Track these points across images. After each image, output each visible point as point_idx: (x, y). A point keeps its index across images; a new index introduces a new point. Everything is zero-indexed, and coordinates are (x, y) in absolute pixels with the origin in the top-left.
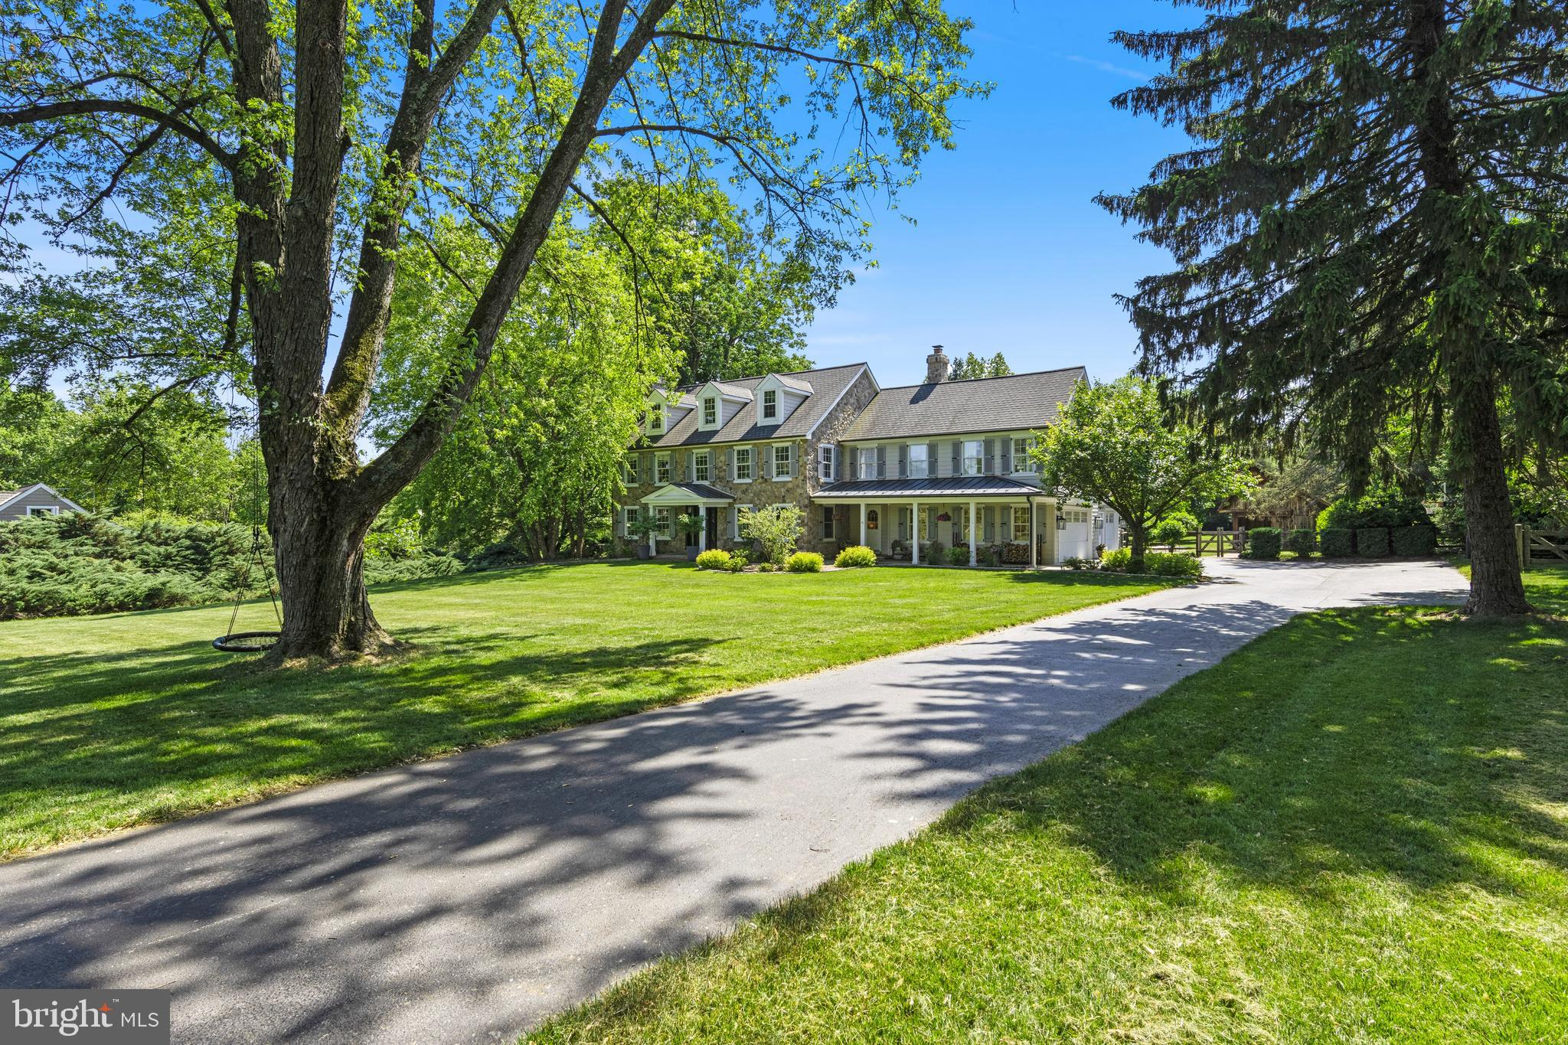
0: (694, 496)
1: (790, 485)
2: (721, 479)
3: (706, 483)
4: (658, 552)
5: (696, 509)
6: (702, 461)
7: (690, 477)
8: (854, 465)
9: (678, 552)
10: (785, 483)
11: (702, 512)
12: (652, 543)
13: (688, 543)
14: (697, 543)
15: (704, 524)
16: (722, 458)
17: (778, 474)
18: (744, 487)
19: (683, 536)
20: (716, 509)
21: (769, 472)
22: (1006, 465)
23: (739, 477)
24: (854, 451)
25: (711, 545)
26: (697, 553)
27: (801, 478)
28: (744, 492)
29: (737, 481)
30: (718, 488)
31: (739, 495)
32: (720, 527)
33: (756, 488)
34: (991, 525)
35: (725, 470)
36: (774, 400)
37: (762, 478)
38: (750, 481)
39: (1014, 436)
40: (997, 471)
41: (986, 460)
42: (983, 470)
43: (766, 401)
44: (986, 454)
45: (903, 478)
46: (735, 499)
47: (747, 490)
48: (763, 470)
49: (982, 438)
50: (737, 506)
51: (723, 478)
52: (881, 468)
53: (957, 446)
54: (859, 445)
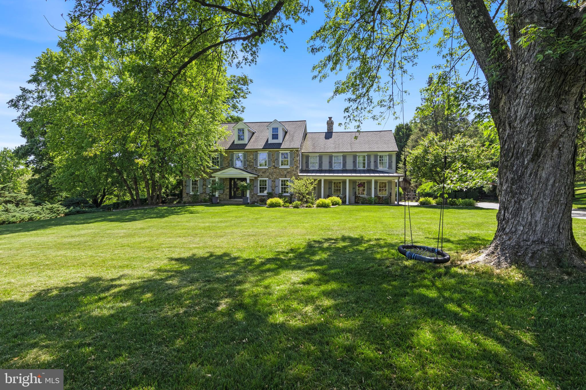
0: (244, 173)
1: (289, 170)
3: (241, 168)
7: (232, 164)
8: (307, 162)
10: (286, 169)
11: (248, 181)
13: (230, 196)
16: (251, 157)
17: (282, 165)
18: (264, 170)
19: (227, 192)
21: (278, 164)
22: (376, 166)
23: (260, 165)
24: (307, 157)
26: (248, 201)
27: (295, 167)
28: (263, 173)
29: (259, 167)
30: (249, 170)
31: (261, 174)
33: (270, 171)
34: (370, 189)
35: (253, 162)
36: (277, 132)
37: (274, 166)
38: (267, 167)
39: (379, 154)
40: (372, 167)
41: (368, 163)
42: (366, 167)
43: (273, 132)
44: (368, 160)
45: (331, 169)
46: (258, 176)
47: (265, 172)
48: (274, 163)
49: (366, 154)
50: (259, 179)
51: (251, 166)
52: (321, 164)
53: (355, 157)
54: (310, 155)
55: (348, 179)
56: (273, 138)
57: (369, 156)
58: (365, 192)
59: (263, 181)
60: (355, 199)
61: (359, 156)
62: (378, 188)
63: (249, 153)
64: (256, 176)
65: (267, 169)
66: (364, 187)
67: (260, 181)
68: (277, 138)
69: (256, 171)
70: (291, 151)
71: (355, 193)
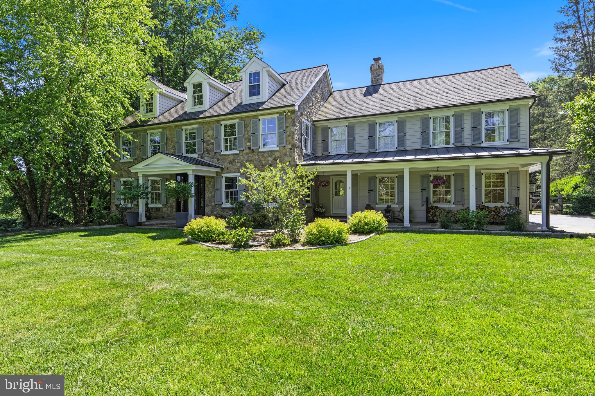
0: (183, 163)
1: (277, 154)
2: (209, 151)
3: (195, 156)
4: (148, 218)
5: (185, 177)
6: (192, 136)
7: (180, 150)
8: (325, 141)
9: (169, 218)
10: (272, 152)
11: (191, 179)
12: (142, 210)
13: (178, 210)
14: (186, 209)
15: (193, 191)
16: (210, 133)
17: (265, 144)
18: (232, 158)
19: (173, 202)
20: (204, 177)
21: (256, 144)
22: (477, 136)
23: (226, 149)
24: (326, 130)
25: (200, 212)
26: (186, 220)
28: (231, 162)
29: (224, 153)
30: (206, 159)
31: (226, 165)
32: (208, 195)
33: (243, 158)
34: (462, 190)
35: (212, 144)
36: (258, 80)
37: (249, 148)
38: (237, 152)
39: (485, 109)
40: (468, 141)
41: (456, 132)
42: (452, 141)
43: (250, 83)
44: (456, 126)
45: (372, 150)
46: (222, 169)
47: (234, 160)
48: (250, 141)
49: (450, 113)
50: (224, 175)
51: (210, 151)
52: (351, 144)
53: (425, 121)
54: (330, 124)
55: (406, 168)
56: (251, 95)
57: (459, 118)
58: (451, 197)
59: (231, 179)
60: (428, 212)
61: (435, 119)
62: (484, 188)
63: (206, 127)
64: (218, 170)
65: (237, 155)
66: (449, 186)
67: (226, 178)
68: (258, 94)
69: (218, 160)
70: (281, 113)
71: (428, 199)
